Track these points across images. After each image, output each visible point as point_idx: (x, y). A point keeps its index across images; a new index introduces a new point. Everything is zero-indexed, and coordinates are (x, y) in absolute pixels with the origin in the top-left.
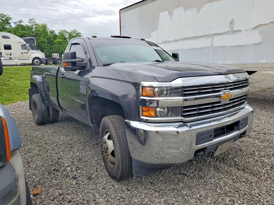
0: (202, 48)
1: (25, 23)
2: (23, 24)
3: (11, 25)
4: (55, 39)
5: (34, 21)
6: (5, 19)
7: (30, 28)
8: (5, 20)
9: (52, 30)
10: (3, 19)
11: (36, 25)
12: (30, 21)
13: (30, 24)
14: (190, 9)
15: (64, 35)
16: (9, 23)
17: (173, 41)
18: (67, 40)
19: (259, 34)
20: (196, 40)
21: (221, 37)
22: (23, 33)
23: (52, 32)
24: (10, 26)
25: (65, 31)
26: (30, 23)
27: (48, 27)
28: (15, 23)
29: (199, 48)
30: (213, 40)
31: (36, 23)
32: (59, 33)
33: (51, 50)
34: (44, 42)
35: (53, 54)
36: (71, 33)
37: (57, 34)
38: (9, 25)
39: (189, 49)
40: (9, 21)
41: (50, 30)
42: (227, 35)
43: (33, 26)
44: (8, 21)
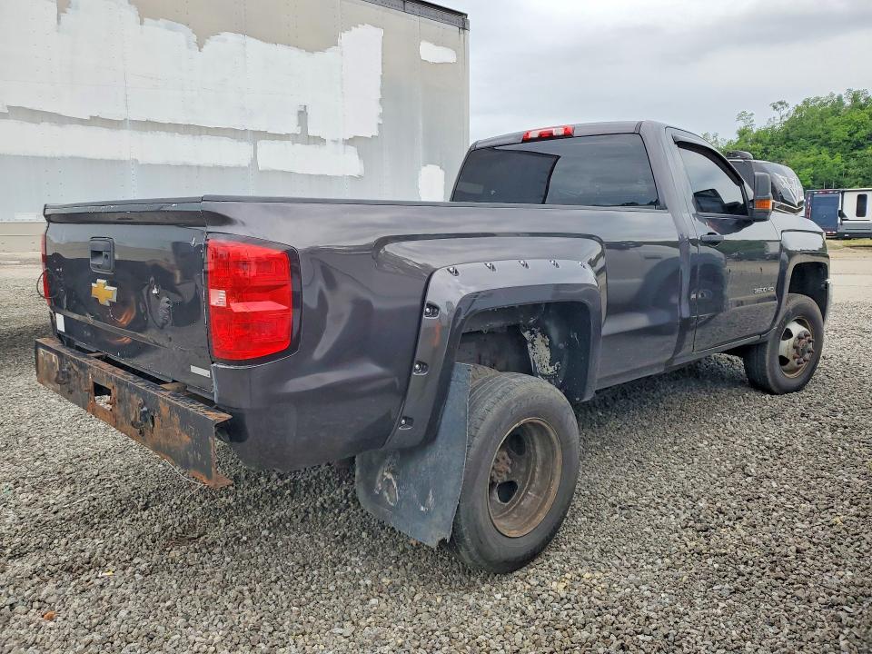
0: (221, 168)
14: (162, 22)
17: (82, 122)
19: (357, 156)
20: (197, 137)
21: (277, 145)
29: (209, 168)
30: (255, 149)
39: (172, 164)
42: (293, 144)
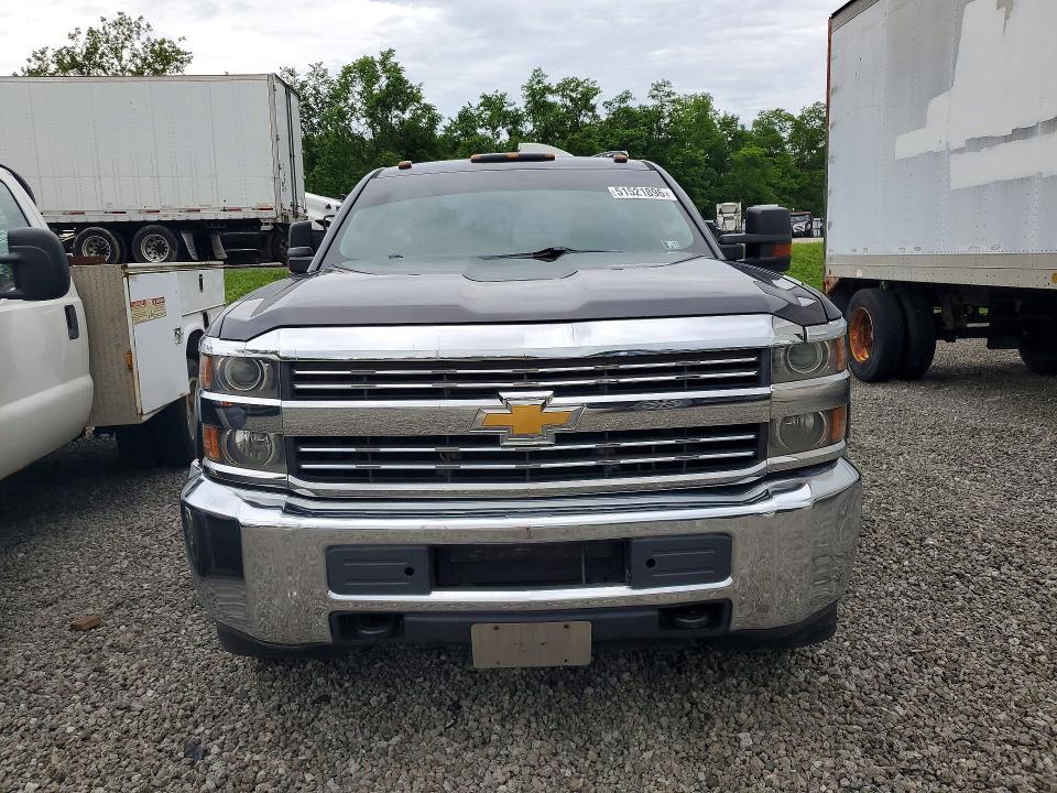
1: (641, 100)
2: (633, 104)
3: (598, 112)
4: (738, 148)
5: (667, 89)
6: (579, 96)
7: (651, 117)
8: (580, 99)
9: (730, 115)
10: (574, 95)
11: (673, 101)
12: (656, 92)
13: (656, 102)
15: (775, 131)
16: (593, 108)
17: (1007, 139)
18: (787, 147)
22: (627, 136)
23: (729, 123)
24: (596, 117)
25: (778, 113)
26: (653, 97)
27: (715, 105)
28: (607, 104)
31: (673, 98)
32: (756, 124)
33: (714, 191)
34: (695, 163)
35: (718, 206)
36: (802, 118)
37: (749, 128)
38: (590, 114)
40: (592, 102)
41: (722, 116)
43: (662, 106)
44: (588, 100)
